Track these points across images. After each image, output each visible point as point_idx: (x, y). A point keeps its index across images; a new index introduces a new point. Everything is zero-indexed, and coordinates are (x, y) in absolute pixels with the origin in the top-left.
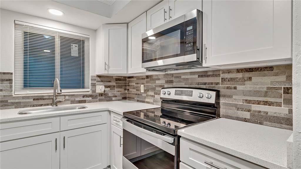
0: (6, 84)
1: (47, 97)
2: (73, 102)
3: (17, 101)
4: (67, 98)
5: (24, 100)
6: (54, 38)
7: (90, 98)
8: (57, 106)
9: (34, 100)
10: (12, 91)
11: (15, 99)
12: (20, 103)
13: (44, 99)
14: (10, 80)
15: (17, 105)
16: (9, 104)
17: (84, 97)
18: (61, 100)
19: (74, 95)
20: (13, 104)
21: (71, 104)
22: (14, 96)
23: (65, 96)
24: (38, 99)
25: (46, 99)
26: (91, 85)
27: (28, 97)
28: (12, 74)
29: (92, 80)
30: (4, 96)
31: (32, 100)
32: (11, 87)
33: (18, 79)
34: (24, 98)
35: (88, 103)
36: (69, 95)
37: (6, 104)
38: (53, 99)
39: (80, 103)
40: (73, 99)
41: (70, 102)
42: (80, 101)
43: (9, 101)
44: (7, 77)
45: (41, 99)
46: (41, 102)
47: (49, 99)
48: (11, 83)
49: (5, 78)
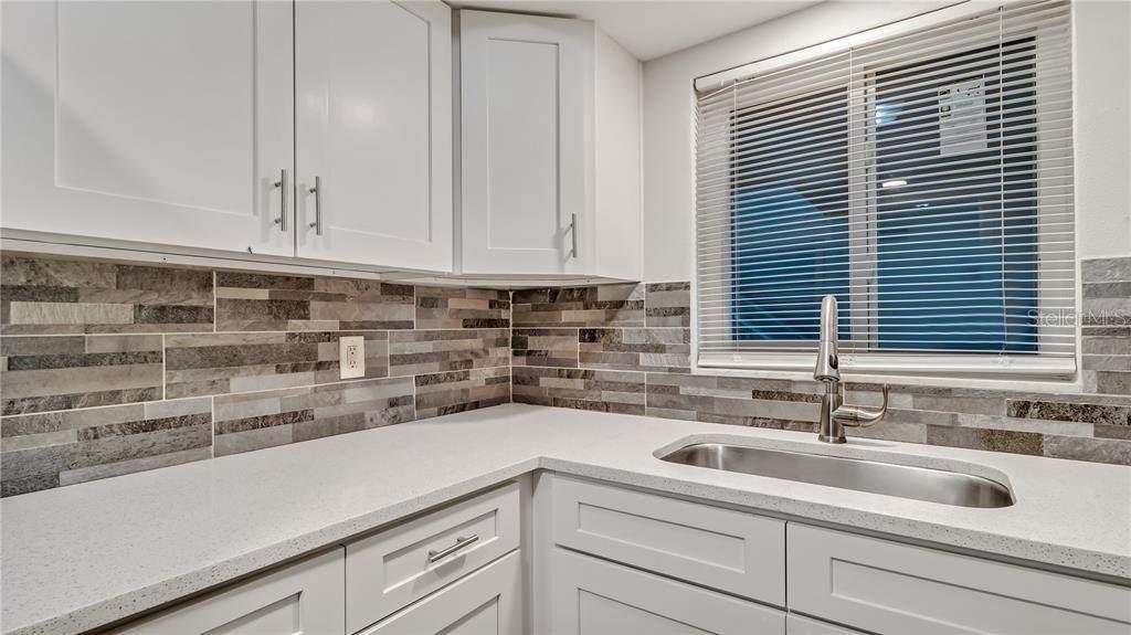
0: (673, 325)
1: (806, 390)
2: (940, 434)
3: (703, 392)
4: (903, 402)
5: (724, 394)
7: (1085, 431)
8: (843, 440)
9: (756, 394)
10: (688, 353)
11: (698, 385)
12: (711, 400)
13: (792, 397)
14: (683, 311)
15: (705, 409)
16: (682, 401)
17: (1022, 409)
18: (861, 413)
19: (949, 390)
20: (692, 400)
21: (930, 442)
22: (695, 371)
23: (886, 390)
24: (768, 395)
25: (799, 397)
26: (1084, 332)
27: (736, 383)
28: (688, 286)
29: (1091, 292)
30: (670, 370)
31: (748, 396)
32: (687, 337)
33: (709, 309)
34: (723, 382)
35: (1055, 455)
36: (917, 392)
37: (675, 399)
38: (824, 400)
39: (994, 449)
40: (940, 415)
41: (920, 430)
42: (992, 432)
43: (682, 391)
44: (672, 301)
45: (781, 395)
46: (782, 409)
47: (813, 398)
48: (686, 323)
49: (671, 305)
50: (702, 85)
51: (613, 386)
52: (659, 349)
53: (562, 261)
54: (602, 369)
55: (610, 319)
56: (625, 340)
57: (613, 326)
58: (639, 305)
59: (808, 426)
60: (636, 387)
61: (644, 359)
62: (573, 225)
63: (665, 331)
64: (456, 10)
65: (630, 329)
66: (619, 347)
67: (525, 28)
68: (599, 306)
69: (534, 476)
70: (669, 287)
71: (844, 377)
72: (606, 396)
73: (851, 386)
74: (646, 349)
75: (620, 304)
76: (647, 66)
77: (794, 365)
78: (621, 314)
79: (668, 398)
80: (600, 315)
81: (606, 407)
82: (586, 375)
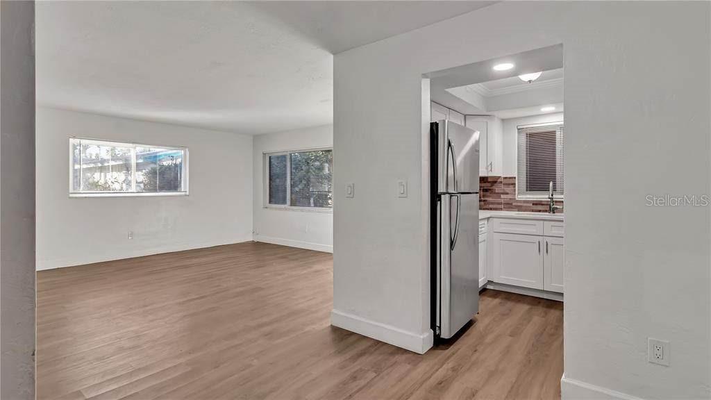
0: (511, 188)
1: (546, 203)
3: (519, 204)
5: (525, 205)
6: (554, 132)
8: (554, 213)
9: (533, 204)
10: (515, 194)
12: (521, 206)
13: (543, 205)
14: (514, 184)
15: (520, 208)
16: (513, 207)
20: (516, 206)
22: (517, 199)
24: (536, 204)
27: (528, 202)
28: (515, 178)
30: (510, 199)
31: (531, 205)
32: (515, 190)
33: (521, 183)
34: (525, 202)
37: (511, 206)
38: (550, 205)
43: (514, 204)
44: (511, 181)
45: (539, 204)
46: (540, 208)
47: (547, 205)
48: (515, 187)
49: (510, 182)
50: (519, 127)
51: (492, 203)
52: (507, 194)
53: (488, 172)
54: (490, 199)
55: (492, 186)
56: (497, 191)
57: (494, 187)
58: (501, 182)
59: (546, 211)
60: (501, 204)
61: (502, 196)
62: (491, 164)
63: (508, 189)
64: (465, 116)
65: (497, 189)
66: (495, 193)
67: (480, 119)
68: (489, 182)
69: (488, 218)
70: (510, 178)
71: (554, 200)
72: (491, 206)
73: (556, 202)
74: (503, 194)
75: (496, 182)
76: (503, 120)
77: (543, 197)
78: (496, 184)
79: (509, 206)
80: (489, 185)
81: (491, 209)
82: (484, 201)
